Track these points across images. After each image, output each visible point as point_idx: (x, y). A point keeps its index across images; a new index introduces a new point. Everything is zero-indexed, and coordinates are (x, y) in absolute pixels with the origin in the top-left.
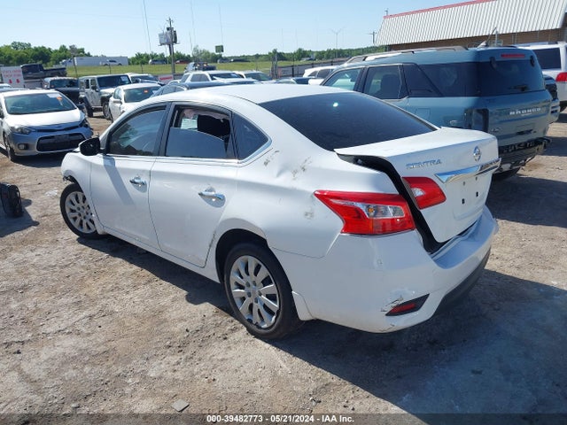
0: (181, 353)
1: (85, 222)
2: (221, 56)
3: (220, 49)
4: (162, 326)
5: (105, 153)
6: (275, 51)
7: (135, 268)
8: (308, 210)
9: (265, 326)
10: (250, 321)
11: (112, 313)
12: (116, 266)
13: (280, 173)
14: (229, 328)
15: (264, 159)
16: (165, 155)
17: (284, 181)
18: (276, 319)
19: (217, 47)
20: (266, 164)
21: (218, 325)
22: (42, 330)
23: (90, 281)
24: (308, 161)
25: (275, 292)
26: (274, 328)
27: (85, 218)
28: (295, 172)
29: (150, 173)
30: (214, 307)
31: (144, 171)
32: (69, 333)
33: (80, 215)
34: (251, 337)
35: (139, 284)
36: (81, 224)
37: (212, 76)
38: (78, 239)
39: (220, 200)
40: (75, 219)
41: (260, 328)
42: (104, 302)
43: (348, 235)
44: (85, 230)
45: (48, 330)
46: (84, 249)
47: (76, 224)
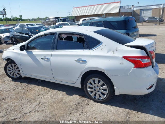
0: (78, 112)
1: (15, 74)
2: (21, 19)
3: (21, 16)
4: (66, 104)
5: (26, 50)
6: (39, 17)
7: (41, 87)
8: (121, 62)
9: (102, 99)
10: (95, 98)
11: (45, 103)
12: (33, 87)
13: (108, 52)
14: (87, 101)
15: (101, 48)
16: (56, 49)
17: (110, 54)
18: (106, 96)
19: (20, 16)
20: (102, 49)
21: (83, 101)
22: (23, 112)
23: (28, 94)
24: (118, 48)
25: (107, 88)
26: (105, 99)
27: (15, 72)
28: (113, 51)
29: (51, 55)
30: (78, 96)
31: (48, 55)
32: (34, 112)
33: (13, 72)
34: (96, 103)
35: (46, 92)
36: (13, 75)
37: (27, 25)
38: (12, 80)
39: (84, 61)
40: (11, 73)
41: (100, 100)
42: (39, 100)
43: (136, 68)
44: (15, 77)
45: (26, 112)
46: (17, 83)
47: (11, 75)
